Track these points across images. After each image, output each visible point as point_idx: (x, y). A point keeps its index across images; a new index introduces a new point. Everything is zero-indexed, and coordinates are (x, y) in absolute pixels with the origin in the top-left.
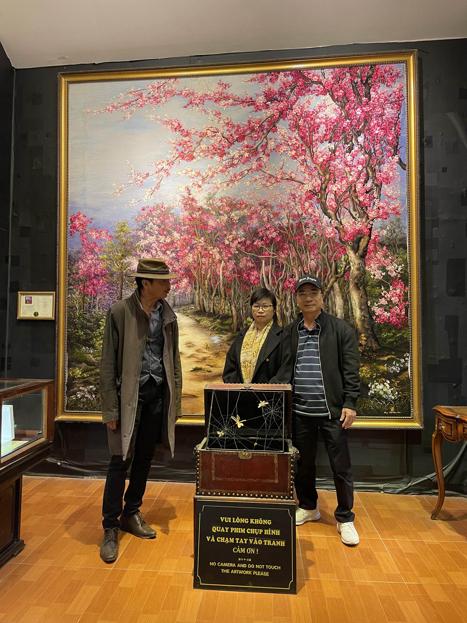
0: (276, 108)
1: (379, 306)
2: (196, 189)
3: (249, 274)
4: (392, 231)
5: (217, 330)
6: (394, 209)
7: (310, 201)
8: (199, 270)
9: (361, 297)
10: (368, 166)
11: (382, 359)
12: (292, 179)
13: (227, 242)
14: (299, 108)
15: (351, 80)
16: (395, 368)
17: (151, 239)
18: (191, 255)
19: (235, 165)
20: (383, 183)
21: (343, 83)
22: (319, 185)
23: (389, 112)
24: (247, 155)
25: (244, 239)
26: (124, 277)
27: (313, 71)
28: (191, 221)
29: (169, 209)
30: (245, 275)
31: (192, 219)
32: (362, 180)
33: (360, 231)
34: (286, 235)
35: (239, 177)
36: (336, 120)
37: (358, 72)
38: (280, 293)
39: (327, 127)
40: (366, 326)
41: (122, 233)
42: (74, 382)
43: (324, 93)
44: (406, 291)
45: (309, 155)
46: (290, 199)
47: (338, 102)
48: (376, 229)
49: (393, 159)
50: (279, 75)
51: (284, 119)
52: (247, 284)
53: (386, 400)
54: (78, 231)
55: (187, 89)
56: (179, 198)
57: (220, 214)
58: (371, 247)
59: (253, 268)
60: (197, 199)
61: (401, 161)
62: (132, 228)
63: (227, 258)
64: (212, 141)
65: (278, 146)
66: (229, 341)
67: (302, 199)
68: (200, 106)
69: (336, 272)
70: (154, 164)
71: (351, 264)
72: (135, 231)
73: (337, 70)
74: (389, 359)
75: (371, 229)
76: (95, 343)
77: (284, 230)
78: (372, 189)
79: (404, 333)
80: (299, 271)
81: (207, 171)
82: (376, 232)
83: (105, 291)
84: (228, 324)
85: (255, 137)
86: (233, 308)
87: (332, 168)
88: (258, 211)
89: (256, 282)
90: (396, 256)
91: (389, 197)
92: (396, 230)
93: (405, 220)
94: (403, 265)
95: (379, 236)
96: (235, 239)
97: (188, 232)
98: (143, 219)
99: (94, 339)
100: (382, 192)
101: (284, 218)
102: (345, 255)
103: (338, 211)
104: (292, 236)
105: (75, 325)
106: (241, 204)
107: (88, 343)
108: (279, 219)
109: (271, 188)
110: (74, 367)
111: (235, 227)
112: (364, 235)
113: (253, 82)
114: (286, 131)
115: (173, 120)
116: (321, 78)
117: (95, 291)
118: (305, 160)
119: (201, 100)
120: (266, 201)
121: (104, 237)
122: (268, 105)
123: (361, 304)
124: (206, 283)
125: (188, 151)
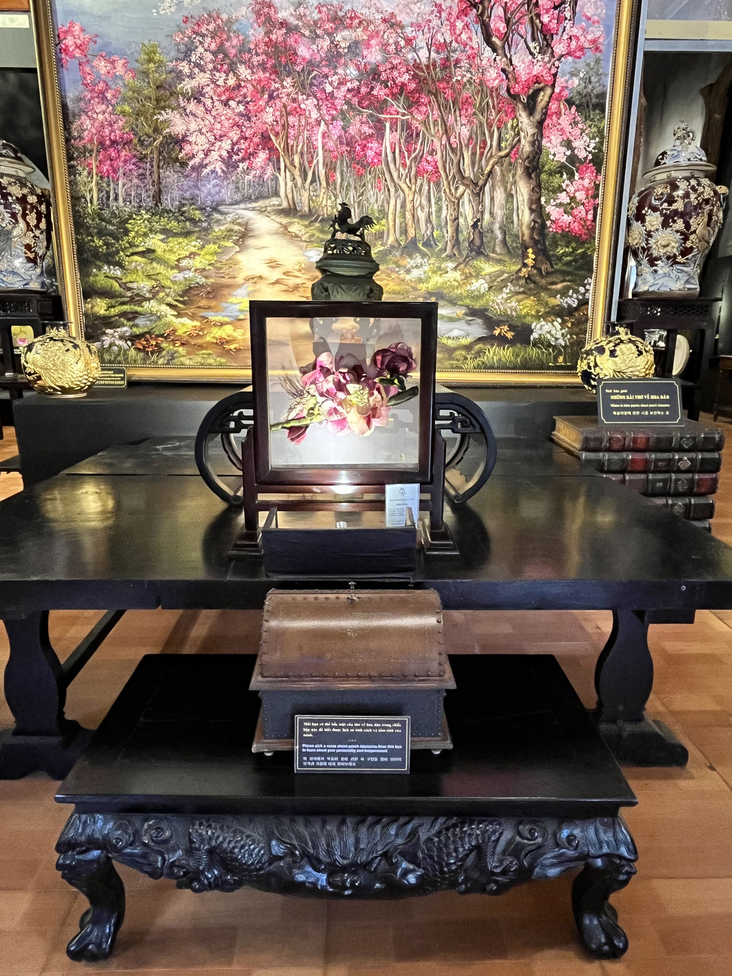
1: (557, 206)
3: (365, 146)
4: (587, 80)
5: (315, 241)
6: (594, 41)
7: (466, 19)
8: (285, 139)
9: (533, 190)
11: (554, 287)
13: (329, 89)
16: (571, 301)
17: (202, 79)
18: (271, 110)
25: (358, 83)
28: (268, 47)
29: (229, 22)
30: (358, 148)
31: (269, 43)
33: (537, 79)
34: (425, 79)
38: (413, 181)
40: (536, 237)
41: (152, 65)
42: (95, 322)
44: (597, 182)
48: (563, 75)
52: (362, 164)
54: (74, 58)
57: (318, 36)
58: (553, 106)
59: (371, 136)
60: (278, 6)
62: (167, 56)
63: (330, 117)
67: (453, 13)
69: (500, 148)
71: (522, 134)
72: (174, 63)
74: (563, 288)
75: (555, 75)
76: (123, 260)
77: (423, 71)
80: (443, 143)
82: (563, 80)
83: (130, 170)
88: (381, 34)
89: (376, 160)
90: (589, 123)
91: (589, 19)
92: (593, 79)
93: (608, 61)
94: (597, 139)
95: (567, 87)
96: (341, 83)
97: (263, 66)
98: (186, 39)
99: (122, 253)
100: (578, 9)
101: (422, 48)
102: (513, 119)
103: (507, 39)
104: (434, 82)
105: (88, 228)
106: (352, 19)
107: (111, 259)
108: (415, 50)
110: (94, 298)
111: (343, 61)
112: (545, 86)
117: (115, 171)
120: (394, 15)
121: (119, 72)
123: (531, 202)
124: (297, 161)
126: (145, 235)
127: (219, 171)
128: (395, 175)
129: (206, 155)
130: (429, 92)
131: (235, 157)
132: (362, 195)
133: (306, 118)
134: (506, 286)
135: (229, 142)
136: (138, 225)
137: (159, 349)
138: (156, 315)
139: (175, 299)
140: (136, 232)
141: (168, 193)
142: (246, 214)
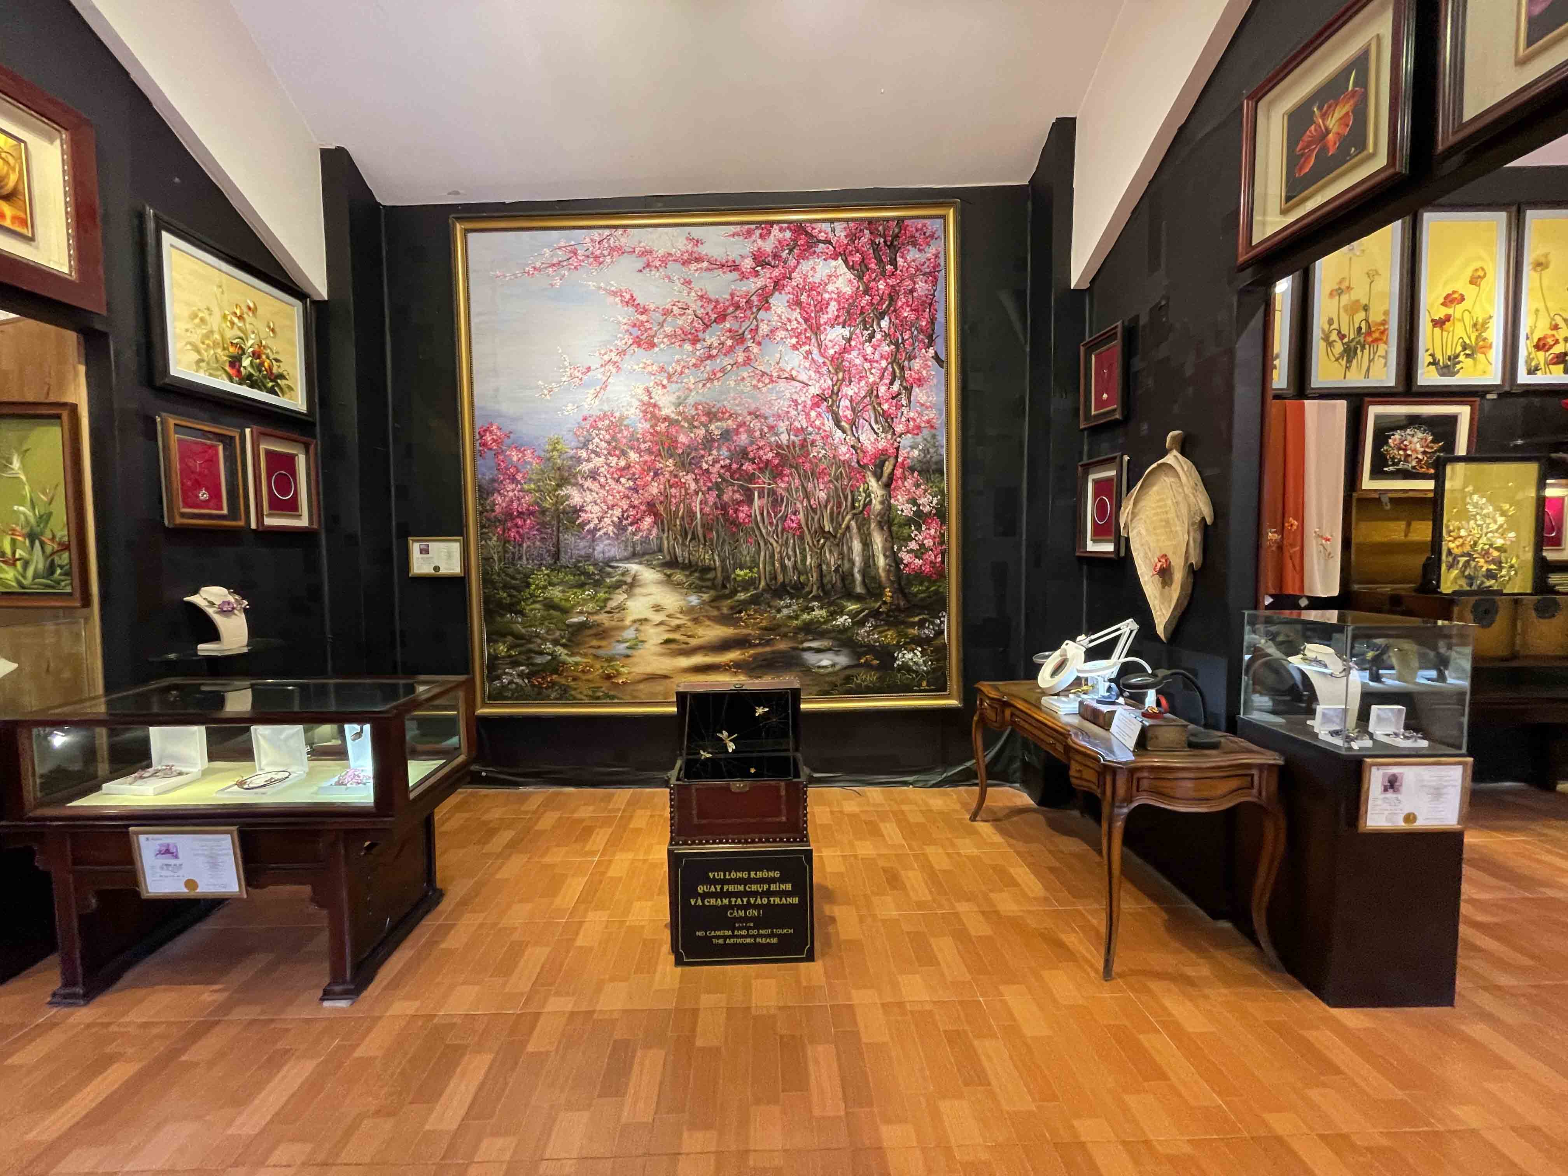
0: (768, 276)
1: (908, 552)
2: (660, 390)
3: (737, 509)
4: (926, 451)
5: (695, 588)
6: (928, 422)
7: (818, 409)
8: (668, 505)
9: (886, 540)
10: (894, 361)
11: (912, 620)
12: (793, 379)
13: (705, 466)
14: (801, 278)
15: (871, 240)
16: (929, 632)
17: (598, 461)
18: (656, 484)
19: (714, 356)
20: (914, 385)
21: (860, 244)
22: (829, 387)
23: (922, 287)
24: (729, 342)
26: (562, 515)
27: (819, 226)
28: (654, 436)
29: (622, 418)
30: (731, 511)
31: (655, 433)
32: (887, 382)
33: (884, 452)
34: (786, 456)
35: (719, 375)
36: (852, 297)
37: (881, 228)
38: (780, 536)
39: (839, 305)
40: (892, 578)
41: (555, 453)
43: (835, 259)
44: (942, 532)
45: (816, 345)
47: (854, 270)
48: (905, 448)
49: (926, 352)
50: (773, 230)
51: (780, 293)
52: (735, 524)
53: (916, 672)
54: (491, 449)
55: (642, 244)
56: (636, 403)
57: (695, 427)
58: (898, 472)
59: (742, 501)
60: (661, 405)
61: (937, 356)
62: (569, 446)
63: (706, 488)
64: (680, 322)
65: (773, 331)
66: (712, 601)
67: (807, 406)
68: (661, 270)
69: (853, 507)
70: (597, 354)
71: (873, 495)
72: (575, 451)
73: (851, 224)
74: (920, 620)
75: (898, 449)
76: (524, 609)
77: (784, 450)
78: (899, 394)
79: (940, 587)
80: (805, 505)
81: (674, 364)
82: (904, 452)
83: (534, 535)
84: (709, 580)
85: (741, 318)
86: (716, 558)
87: (847, 364)
88: (748, 423)
89: (747, 521)
90: (930, 484)
91: (922, 405)
92: (931, 450)
93: (942, 436)
94: (939, 497)
95: (908, 457)
96: (716, 461)
97: (649, 451)
98: (585, 433)
99: (523, 603)
100: (912, 398)
101: (782, 433)
102: (864, 484)
103: (854, 424)
104: (794, 458)
105: (494, 583)
106: (723, 413)
107: (514, 608)
108: (777, 434)
109: (764, 390)
110: (496, 642)
111: (716, 444)
112: (889, 457)
113: (736, 237)
114: (784, 310)
115: (623, 289)
116: (831, 236)
117: (520, 535)
118: (809, 352)
119: (662, 261)
120: (758, 409)
121: (528, 458)
122: (757, 271)
123: (885, 549)
124: (678, 523)
125: (646, 335)
126: (544, 588)
127: (611, 534)
128: (764, 531)
129: (600, 521)
130: (790, 465)
131: (625, 522)
132: (736, 548)
133: (686, 490)
134: (868, 621)
135: (620, 510)
136: (540, 578)
137: (553, 684)
138: (551, 655)
139: (569, 640)
140: (537, 585)
141: (566, 552)
142: (634, 567)
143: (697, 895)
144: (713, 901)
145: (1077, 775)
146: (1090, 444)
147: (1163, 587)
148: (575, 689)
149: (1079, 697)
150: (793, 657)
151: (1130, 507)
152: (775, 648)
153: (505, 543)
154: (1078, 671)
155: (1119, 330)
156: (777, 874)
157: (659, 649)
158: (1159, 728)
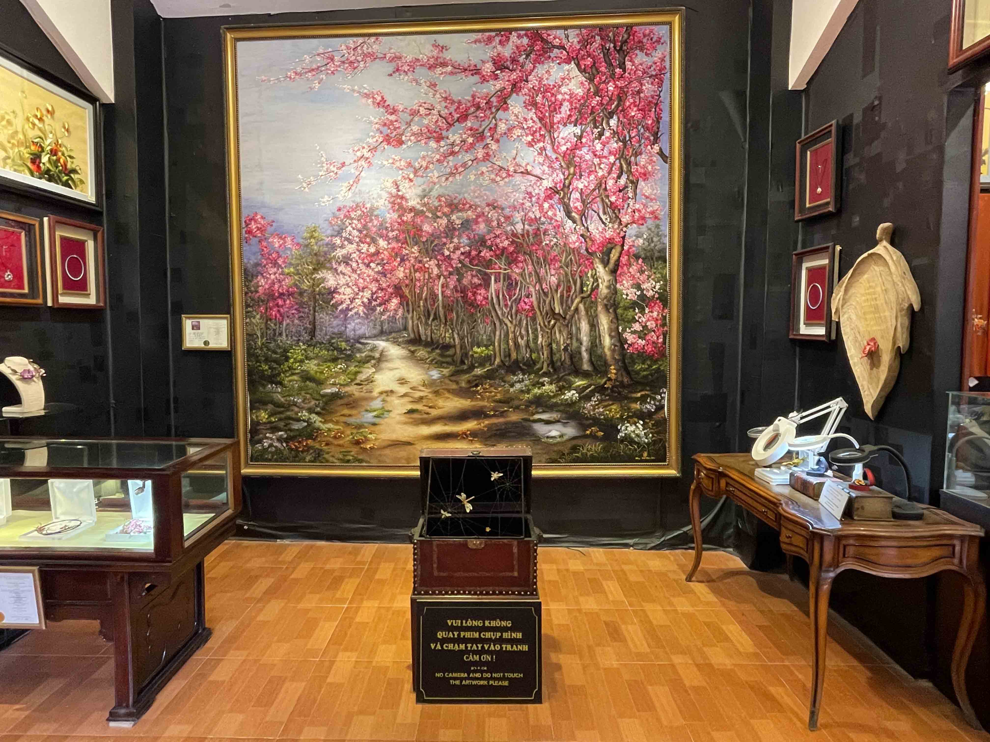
0: (507, 79)
1: (632, 333)
2: (407, 185)
3: (475, 292)
4: (650, 240)
5: (436, 363)
6: (652, 213)
7: (550, 201)
8: (413, 289)
9: (612, 322)
10: (622, 157)
11: (634, 395)
12: (528, 173)
13: (447, 253)
14: (537, 80)
15: (602, 45)
16: (650, 407)
17: (350, 248)
18: (402, 269)
19: (456, 153)
20: (640, 179)
21: (592, 50)
22: (561, 180)
23: (648, 88)
24: (470, 140)
25: (468, 248)
26: (317, 296)
27: (554, 32)
28: (401, 225)
29: (372, 209)
30: (470, 294)
31: (402, 223)
32: (615, 176)
33: (610, 240)
34: (521, 244)
35: (460, 169)
36: (583, 97)
37: (611, 34)
38: (514, 317)
39: (572, 105)
40: (616, 357)
41: (313, 240)
42: (258, 428)
43: (569, 63)
44: (664, 314)
45: (549, 142)
46: (525, 198)
47: (586, 73)
48: (630, 237)
49: (652, 148)
50: (511, 36)
51: (518, 95)
52: (473, 306)
53: (638, 444)
54: (255, 237)
55: (392, 51)
56: (385, 195)
57: (438, 217)
58: (624, 259)
59: (480, 285)
60: (408, 197)
61: (662, 152)
62: (325, 234)
63: (447, 273)
64: (426, 122)
65: (510, 129)
66: (452, 375)
67: (541, 198)
68: (409, 74)
69: (582, 291)
70: (351, 151)
71: (600, 281)
72: (330, 238)
73: (584, 31)
74: (642, 396)
75: (624, 238)
76: (283, 380)
77: (519, 238)
78: (626, 187)
79: (661, 365)
80: (537, 289)
81: (419, 160)
82: (630, 241)
83: (293, 314)
84: (449, 356)
85: (481, 117)
86: (456, 336)
87: (577, 159)
88: (486, 214)
89: (484, 303)
90: (653, 270)
91: (647, 197)
92: (655, 239)
93: (666, 226)
94: (662, 282)
95: (634, 246)
96: (457, 248)
97: (397, 239)
98: (339, 222)
99: (282, 375)
100: (638, 191)
101: (517, 223)
102: (592, 270)
103: (584, 214)
104: (528, 245)
105: (257, 357)
106: (464, 205)
107: (274, 379)
108: (512, 224)
109: (502, 183)
110: (258, 409)
111: (457, 233)
112: (616, 245)
113: (477, 44)
114: (520, 110)
115: (375, 92)
116: (564, 41)
117: (281, 315)
118: (543, 149)
119: (410, 66)
120: (495, 201)
121: (289, 244)
122: (497, 75)
123: (610, 330)
124: (422, 304)
125: (395, 133)
126: (302, 361)
127: (362, 314)
128: (499, 313)
129: (352, 302)
130: (525, 253)
131: (374, 303)
132: (473, 328)
133: (429, 274)
134: (594, 396)
135: (370, 292)
136: (297, 353)
137: (308, 448)
138: (307, 422)
139: (323, 409)
140: (295, 359)
141: (321, 330)
142: (382, 344)
143: (436, 640)
144: (451, 646)
145: (787, 540)
146: (805, 234)
147: (871, 369)
148: (328, 453)
149: (790, 469)
150: (524, 427)
151: (841, 293)
152: (508, 419)
153: (267, 321)
154: (790, 445)
155: (833, 129)
156: (509, 624)
157: (403, 419)
158: (865, 499)
